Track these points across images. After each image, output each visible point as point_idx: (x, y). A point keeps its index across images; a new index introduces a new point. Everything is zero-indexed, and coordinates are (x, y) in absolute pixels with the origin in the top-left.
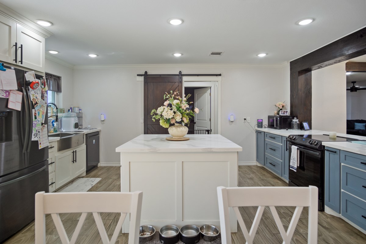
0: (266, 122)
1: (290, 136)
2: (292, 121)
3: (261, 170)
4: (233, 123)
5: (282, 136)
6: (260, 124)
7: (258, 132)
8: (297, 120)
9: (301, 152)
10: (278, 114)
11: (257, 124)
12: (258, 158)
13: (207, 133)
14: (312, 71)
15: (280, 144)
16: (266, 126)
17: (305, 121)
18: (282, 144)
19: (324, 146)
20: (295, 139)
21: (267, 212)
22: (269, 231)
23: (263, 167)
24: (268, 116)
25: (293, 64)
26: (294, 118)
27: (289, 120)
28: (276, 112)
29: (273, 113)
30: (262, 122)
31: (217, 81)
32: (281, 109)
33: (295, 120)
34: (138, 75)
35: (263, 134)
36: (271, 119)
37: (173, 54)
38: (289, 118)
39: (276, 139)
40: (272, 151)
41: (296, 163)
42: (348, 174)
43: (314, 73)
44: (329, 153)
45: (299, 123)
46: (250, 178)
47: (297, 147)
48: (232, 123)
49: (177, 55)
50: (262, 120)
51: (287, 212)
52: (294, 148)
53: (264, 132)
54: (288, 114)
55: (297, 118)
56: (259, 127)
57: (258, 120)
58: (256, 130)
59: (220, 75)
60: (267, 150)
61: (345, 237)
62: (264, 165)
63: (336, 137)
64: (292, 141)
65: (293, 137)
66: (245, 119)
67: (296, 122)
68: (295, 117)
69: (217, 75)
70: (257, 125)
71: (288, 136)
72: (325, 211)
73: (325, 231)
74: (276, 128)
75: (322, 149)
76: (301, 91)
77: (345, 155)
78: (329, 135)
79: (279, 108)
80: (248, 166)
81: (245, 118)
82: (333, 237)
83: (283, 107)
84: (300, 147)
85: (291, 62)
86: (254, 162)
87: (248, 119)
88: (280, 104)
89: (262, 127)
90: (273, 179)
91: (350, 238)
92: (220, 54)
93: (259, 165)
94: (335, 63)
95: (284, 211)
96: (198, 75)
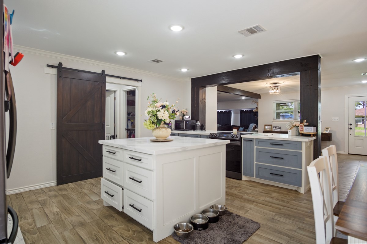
1: (211, 134)
10: (183, 119)
13: (112, 138)
14: (206, 88)
25: (193, 80)
31: (137, 87)
33: (198, 124)
34: (48, 66)
37: (115, 52)
42: (260, 152)
44: (246, 142)
49: (121, 54)
54: (190, 119)
59: (141, 81)
65: (215, 134)
69: (138, 80)
79: (183, 114)
83: (186, 113)
88: (184, 111)
96: (121, 78)
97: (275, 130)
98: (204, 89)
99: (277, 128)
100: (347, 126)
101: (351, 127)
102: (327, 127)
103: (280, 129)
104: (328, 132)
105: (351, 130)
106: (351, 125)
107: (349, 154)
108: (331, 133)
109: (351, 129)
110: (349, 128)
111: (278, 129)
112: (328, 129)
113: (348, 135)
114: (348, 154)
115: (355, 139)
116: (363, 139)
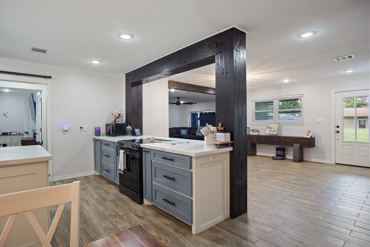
0: (103, 131)
1: (119, 141)
2: (126, 128)
3: (99, 178)
4: (68, 132)
5: (114, 142)
6: (98, 132)
7: (95, 140)
8: (130, 128)
9: (127, 155)
10: (115, 122)
11: (94, 132)
12: (95, 167)
14: (143, 84)
15: (112, 150)
16: (104, 134)
17: (137, 128)
18: (114, 150)
19: (142, 148)
20: (123, 143)
21: (91, 219)
22: (87, 238)
23: (101, 175)
24: (106, 124)
25: (128, 76)
26: (128, 126)
27: (124, 127)
28: (113, 120)
29: (111, 121)
30: (100, 130)
31: (47, 84)
32: (118, 118)
33: (129, 128)
35: (99, 142)
36: (108, 127)
38: (124, 125)
39: (110, 145)
40: (107, 158)
41: (123, 165)
42: (156, 169)
43: (144, 86)
44: (145, 153)
45: (132, 129)
46: (84, 188)
47: (123, 151)
48: (65, 132)
50: (100, 128)
51: (112, 213)
52: (122, 152)
53: (101, 140)
54: (124, 122)
55: (130, 126)
56: (96, 135)
57: (95, 128)
58: (94, 138)
59: (50, 77)
60: (103, 157)
61: (153, 219)
62: (101, 173)
63: (154, 140)
64: (121, 145)
65: (121, 142)
66: (81, 128)
67: (129, 129)
68: (128, 124)
69: (45, 77)
70: (94, 134)
71: (117, 142)
72: (144, 203)
73: (140, 220)
74: (112, 136)
75: (140, 150)
76: (134, 101)
77: (154, 153)
78: (149, 139)
79: (116, 116)
80: (86, 177)
81: (82, 126)
82: (144, 223)
83: (119, 115)
84: (126, 151)
85: (126, 74)
86: (92, 172)
87: (85, 127)
88: (116, 112)
89: (99, 135)
90: (108, 185)
91: (156, 219)
92: (45, 52)
93: (97, 174)
94: (157, 79)
95: (108, 213)
96: (18, 74)
97: (253, 134)
98: (140, 86)
99: (255, 131)
100: (334, 129)
101: (338, 129)
102: (309, 130)
103: (258, 132)
104: (309, 137)
105: (338, 134)
106: (338, 127)
107: (336, 164)
108: (314, 138)
109: (338, 132)
110: (336, 132)
111: (255, 133)
112: (310, 132)
113: (335, 140)
114: (334, 163)
115: (343, 145)
116: (352, 146)
